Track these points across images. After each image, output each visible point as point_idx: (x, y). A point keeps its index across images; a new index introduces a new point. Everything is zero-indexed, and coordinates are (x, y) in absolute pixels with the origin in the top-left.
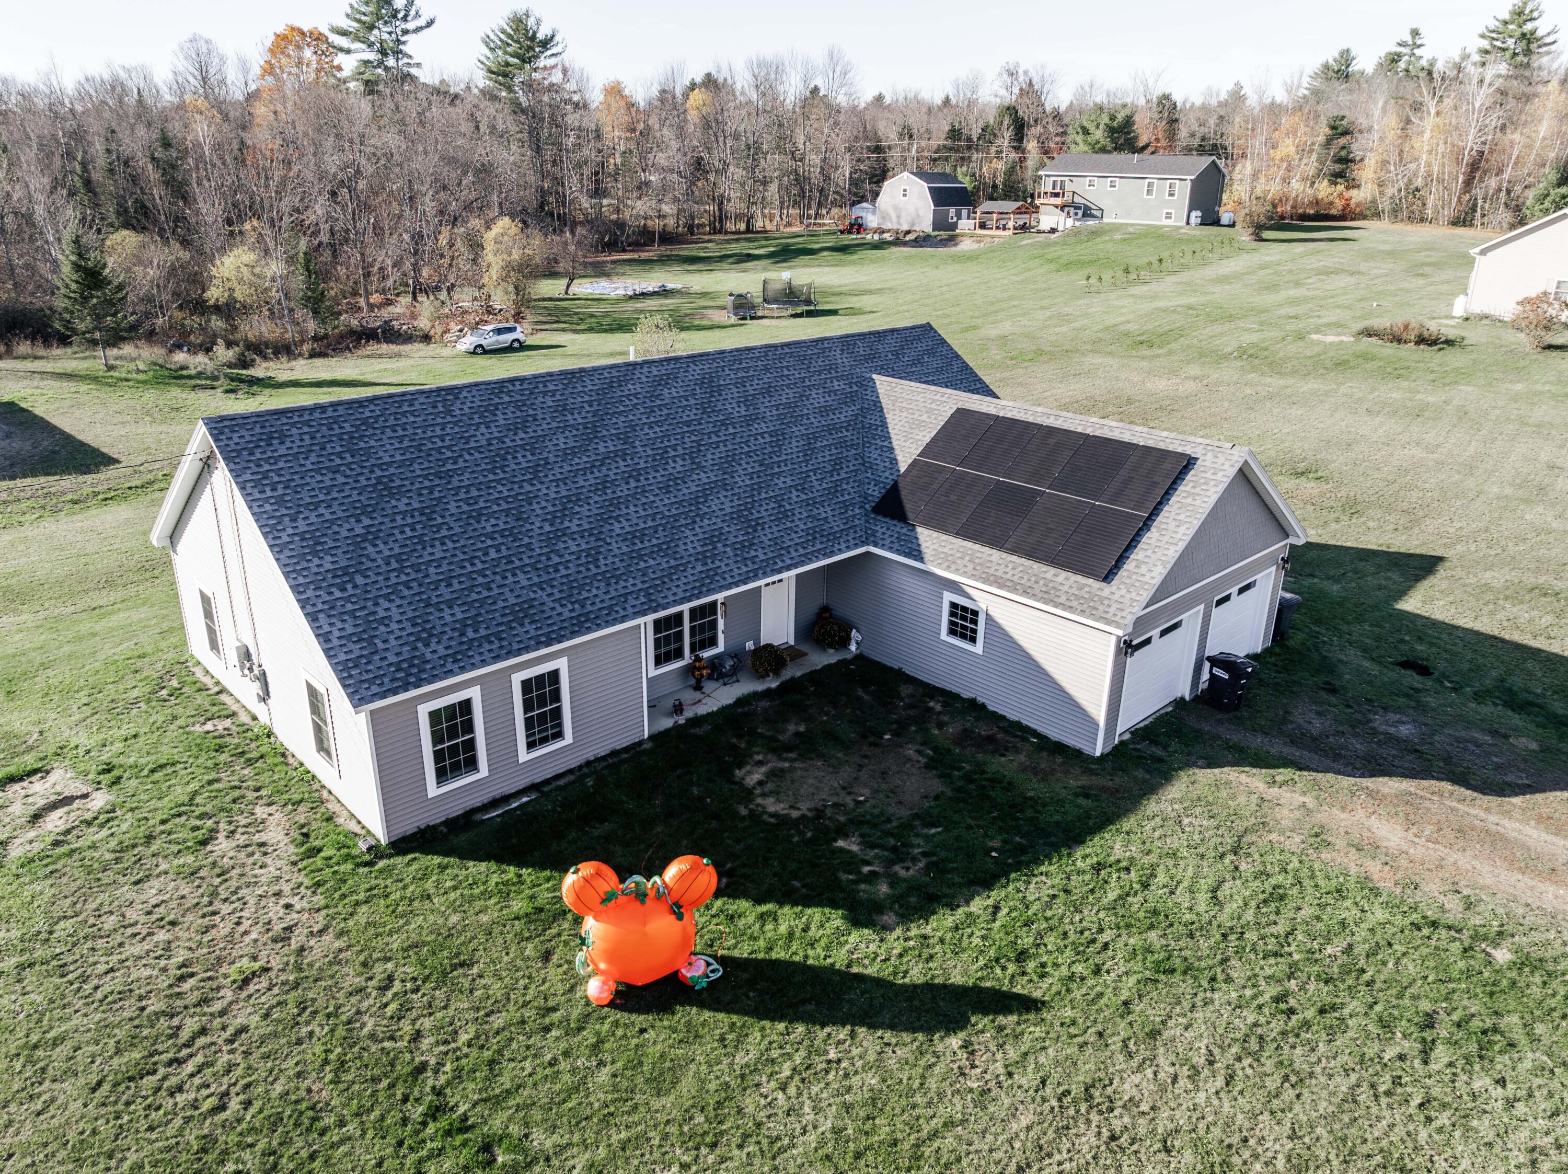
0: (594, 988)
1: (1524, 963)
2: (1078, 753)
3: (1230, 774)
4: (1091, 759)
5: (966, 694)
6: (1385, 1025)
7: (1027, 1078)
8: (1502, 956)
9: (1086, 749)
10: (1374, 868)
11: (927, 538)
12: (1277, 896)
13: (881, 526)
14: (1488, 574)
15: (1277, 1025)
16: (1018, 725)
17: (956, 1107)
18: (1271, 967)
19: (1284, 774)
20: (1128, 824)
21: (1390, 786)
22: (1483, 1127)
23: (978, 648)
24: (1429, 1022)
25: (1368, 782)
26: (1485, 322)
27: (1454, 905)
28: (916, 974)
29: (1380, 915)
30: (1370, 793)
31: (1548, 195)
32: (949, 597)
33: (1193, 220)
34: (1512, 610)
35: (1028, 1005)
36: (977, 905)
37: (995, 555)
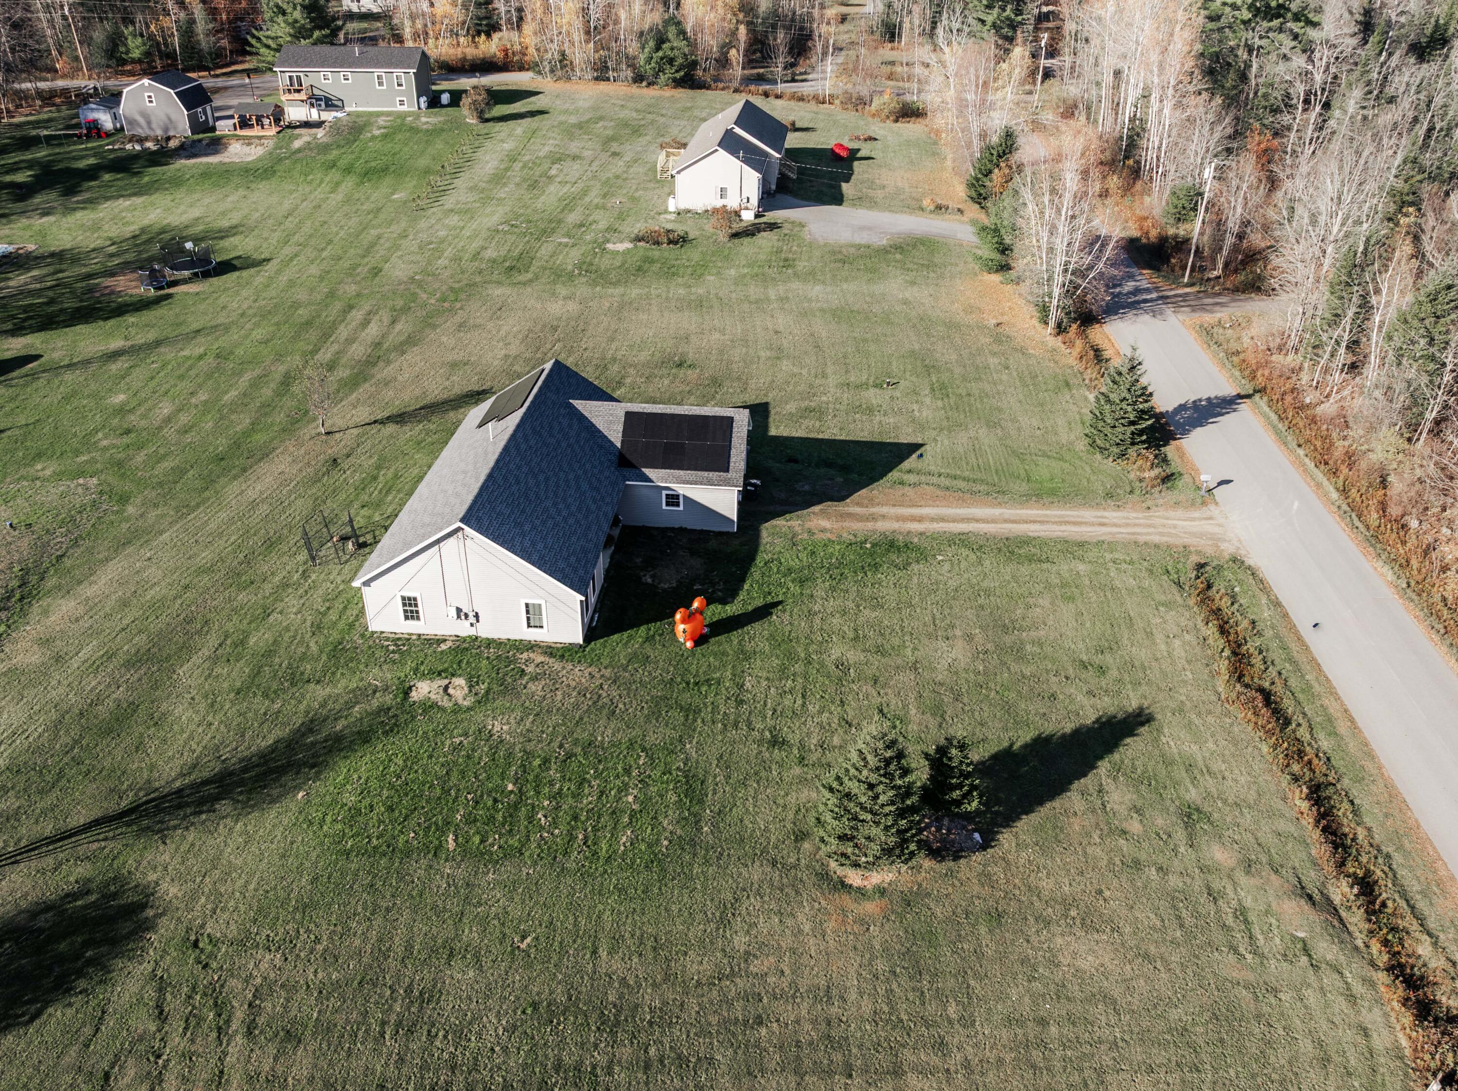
0: (689, 644)
1: (874, 545)
2: (728, 533)
3: (774, 522)
4: (734, 533)
5: (677, 526)
6: (855, 572)
7: (795, 617)
8: (868, 546)
9: (731, 530)
10: (828, 535)
11: (648, 472)
12: (813, 553)
13: (626, 472)
14: (788, 407)
15: (834, 583)
16: (702, 532)
17: (789, 628)
18: (824, 571)
19: (788, 516)
20: (762, 548)
21: (816, 508)
22: (884, 584)
23: (681, 508)
24: (863, 568)
25: (810, 510)
26: (689, 215)
27: (851, 537)
28: (750, 608)
29: (838, 547)
30: (814, 513)
31: (652, 58)
32: (664, 493)
33: (423, 105)
34: (806, 423)
35: (780, 603)
36: (746, 587)
37: (682, 472)
